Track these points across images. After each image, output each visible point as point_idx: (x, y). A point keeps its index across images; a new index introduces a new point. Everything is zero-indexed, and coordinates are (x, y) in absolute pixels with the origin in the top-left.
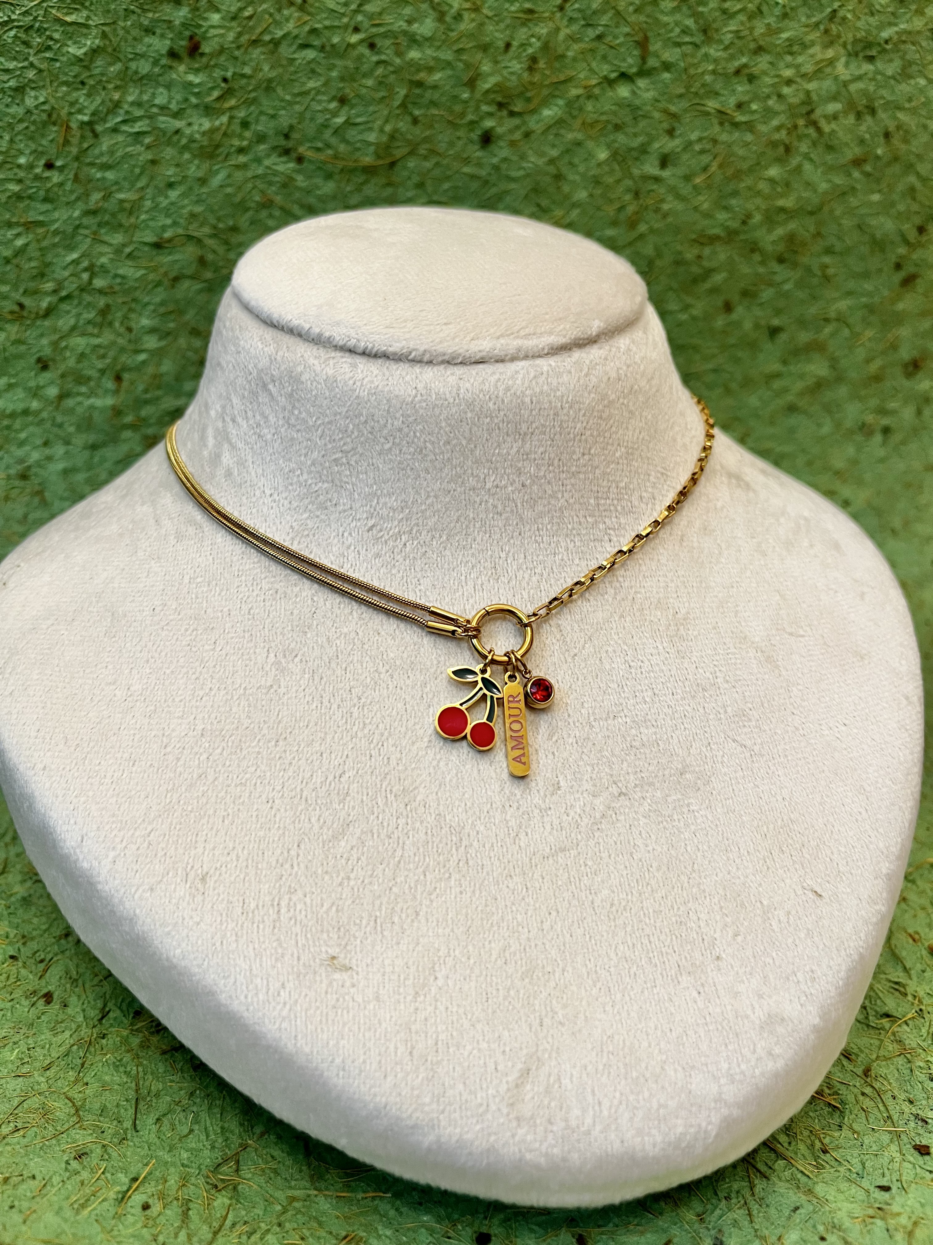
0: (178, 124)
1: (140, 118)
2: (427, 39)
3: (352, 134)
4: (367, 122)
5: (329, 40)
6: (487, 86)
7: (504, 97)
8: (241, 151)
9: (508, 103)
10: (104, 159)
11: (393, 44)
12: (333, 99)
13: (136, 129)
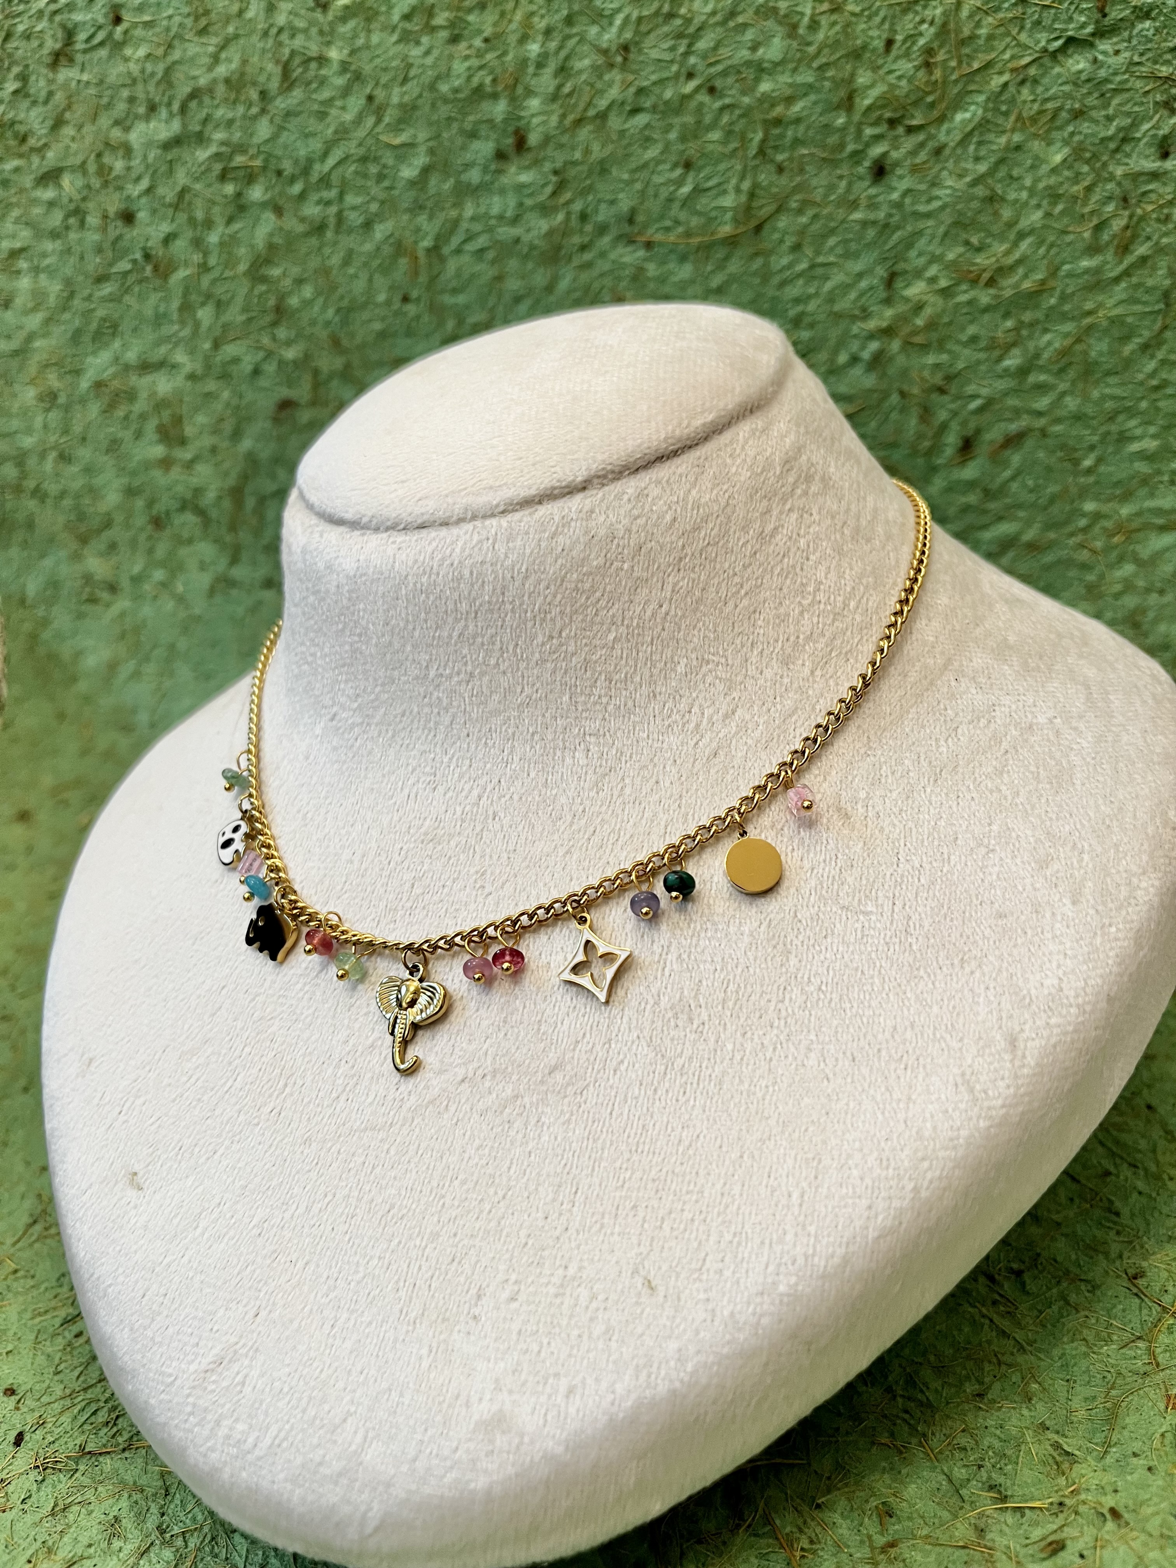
0: (515, 231)
1: (478, 234)
2: (776, 64)
3: (704, 202)
4: (720, 184)
5: (659, 97)
6: (867, 102)
7: (895, 110)
8: (583, 248)
9: (903, 116)
10: (454, 284)
11: (737, 81)
12: (675, 166)
13: (479, 247)
